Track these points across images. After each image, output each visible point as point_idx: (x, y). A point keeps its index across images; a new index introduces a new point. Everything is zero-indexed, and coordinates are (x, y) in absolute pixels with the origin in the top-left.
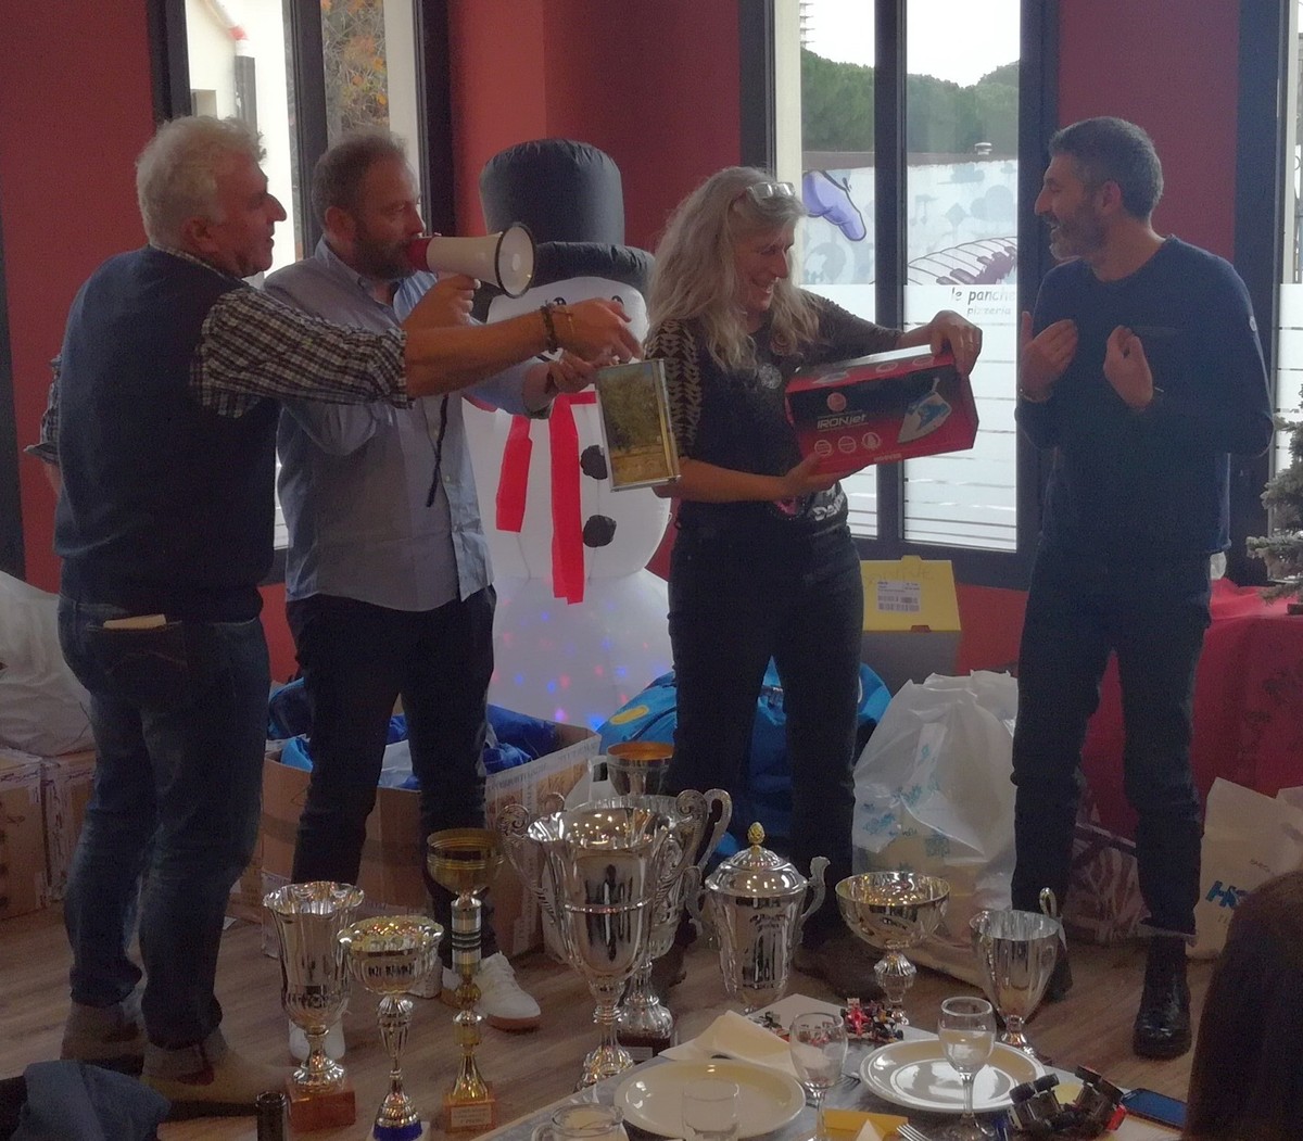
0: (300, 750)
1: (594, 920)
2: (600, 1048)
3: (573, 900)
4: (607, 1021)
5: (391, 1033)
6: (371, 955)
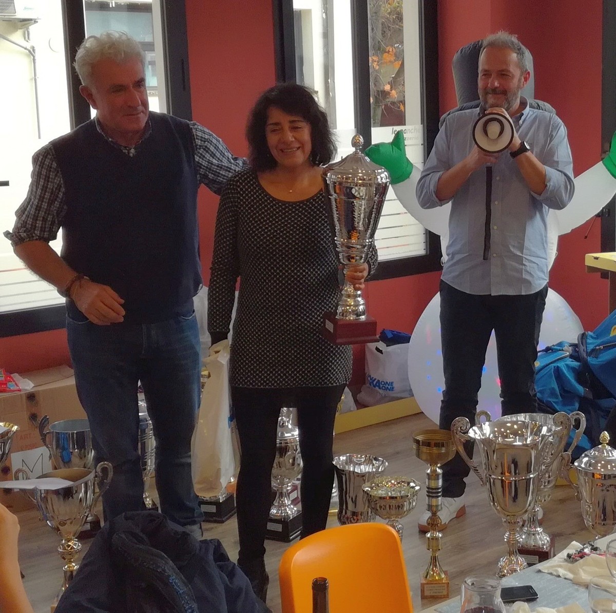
2: (508, 555)
4: (512, 540)
6: (381, 498)
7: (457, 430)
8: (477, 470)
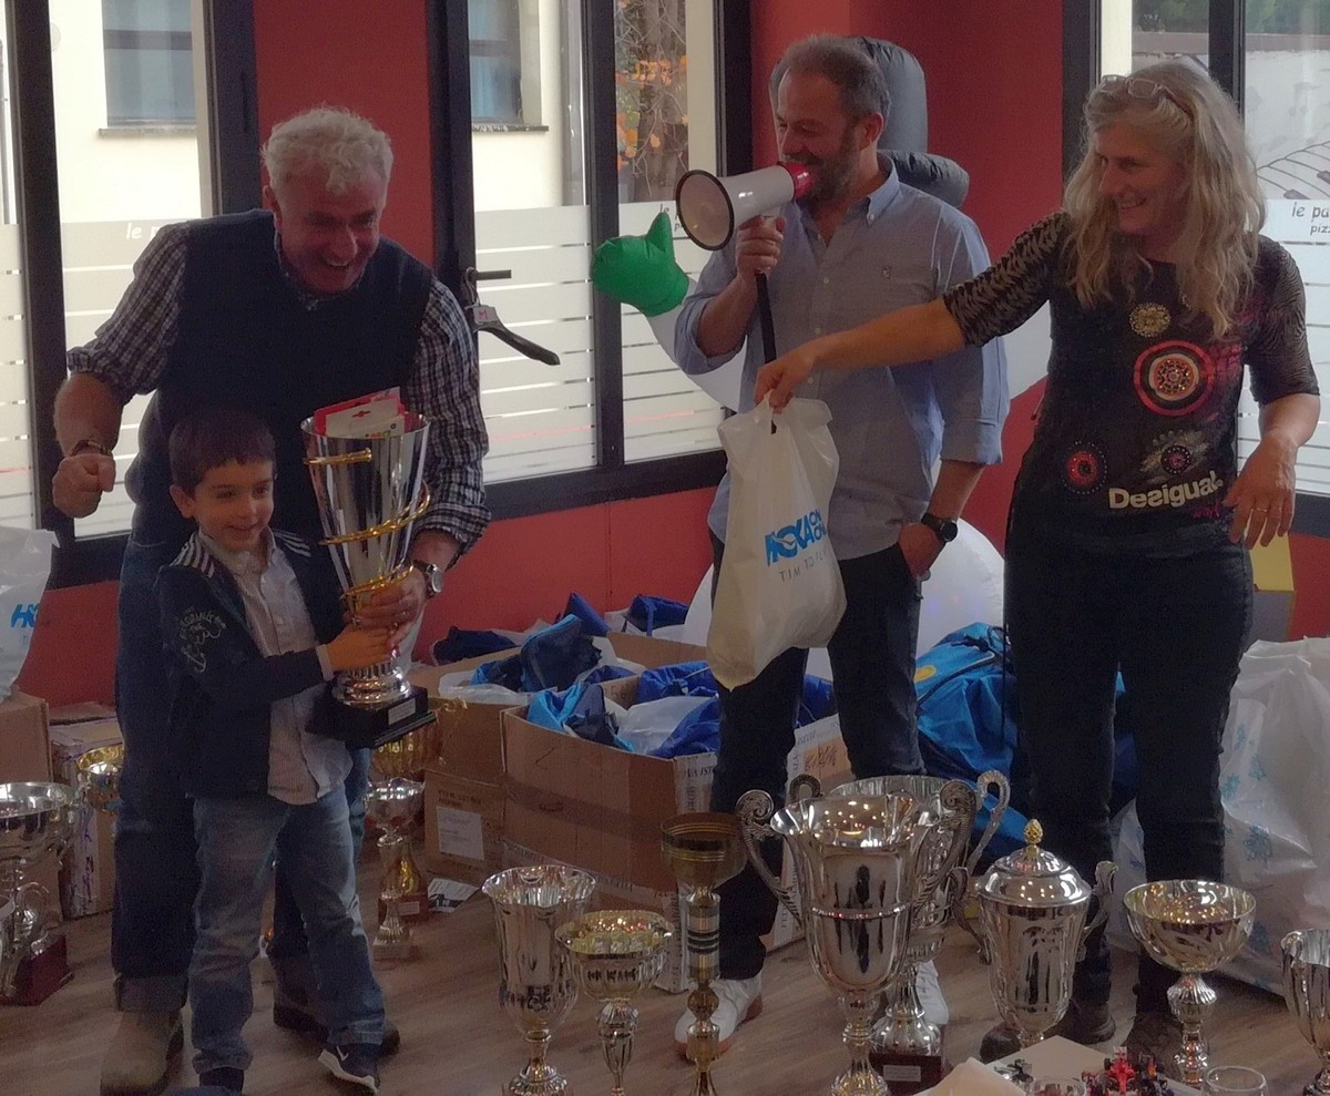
0: (549, 707)
1: (844, 926)
2: (849, 1072)
3: (821, 904)
4: (858, 1042)
5: (612, 1046)
6: (591, 957)
7: (746, 816)
8: (789, 898)
